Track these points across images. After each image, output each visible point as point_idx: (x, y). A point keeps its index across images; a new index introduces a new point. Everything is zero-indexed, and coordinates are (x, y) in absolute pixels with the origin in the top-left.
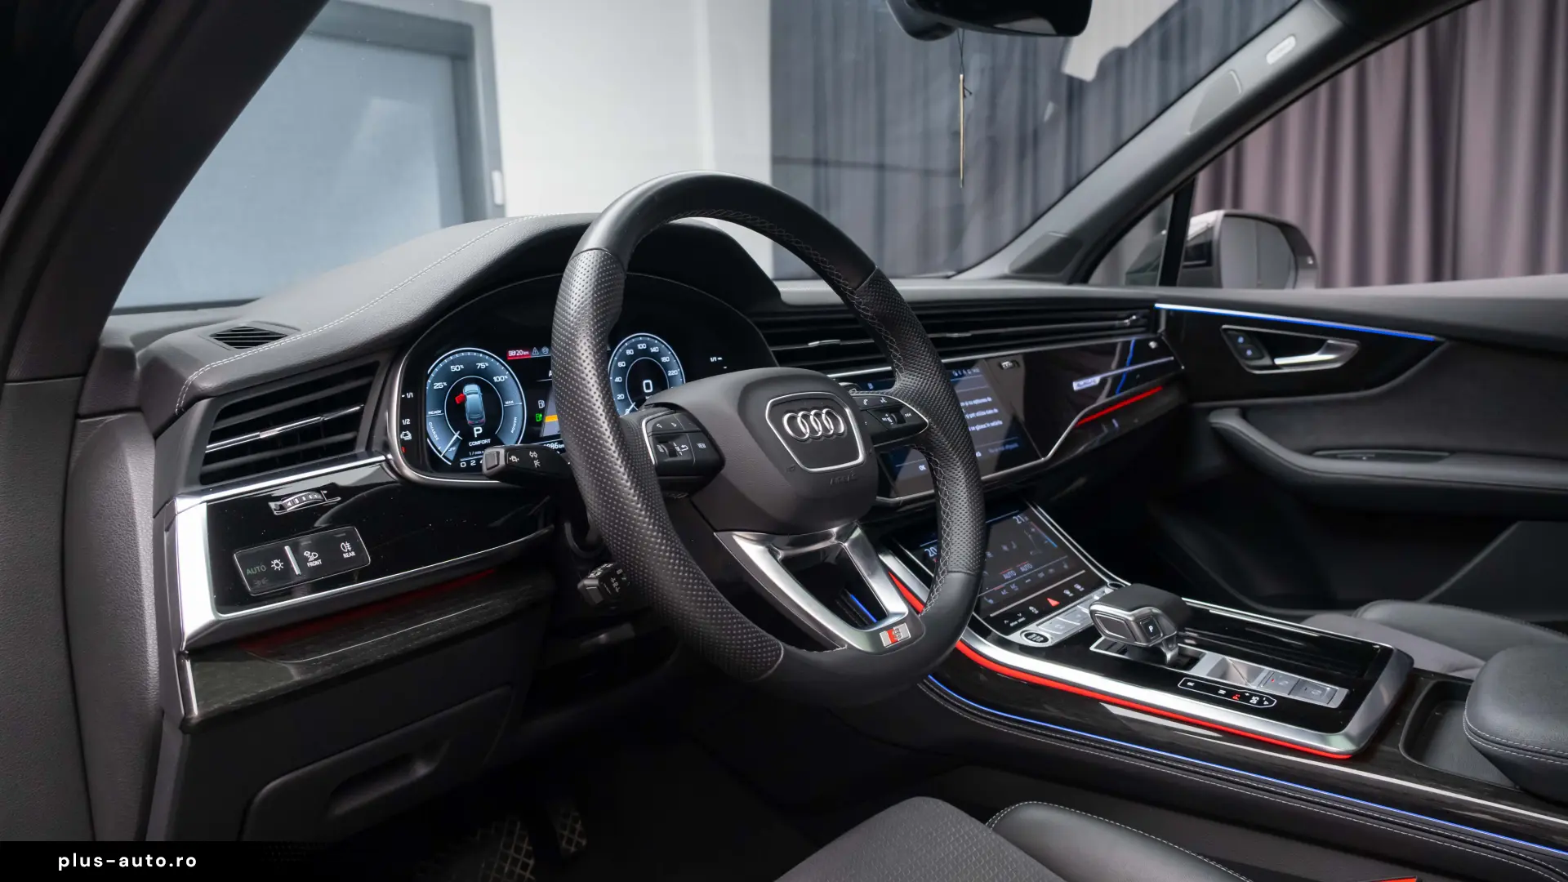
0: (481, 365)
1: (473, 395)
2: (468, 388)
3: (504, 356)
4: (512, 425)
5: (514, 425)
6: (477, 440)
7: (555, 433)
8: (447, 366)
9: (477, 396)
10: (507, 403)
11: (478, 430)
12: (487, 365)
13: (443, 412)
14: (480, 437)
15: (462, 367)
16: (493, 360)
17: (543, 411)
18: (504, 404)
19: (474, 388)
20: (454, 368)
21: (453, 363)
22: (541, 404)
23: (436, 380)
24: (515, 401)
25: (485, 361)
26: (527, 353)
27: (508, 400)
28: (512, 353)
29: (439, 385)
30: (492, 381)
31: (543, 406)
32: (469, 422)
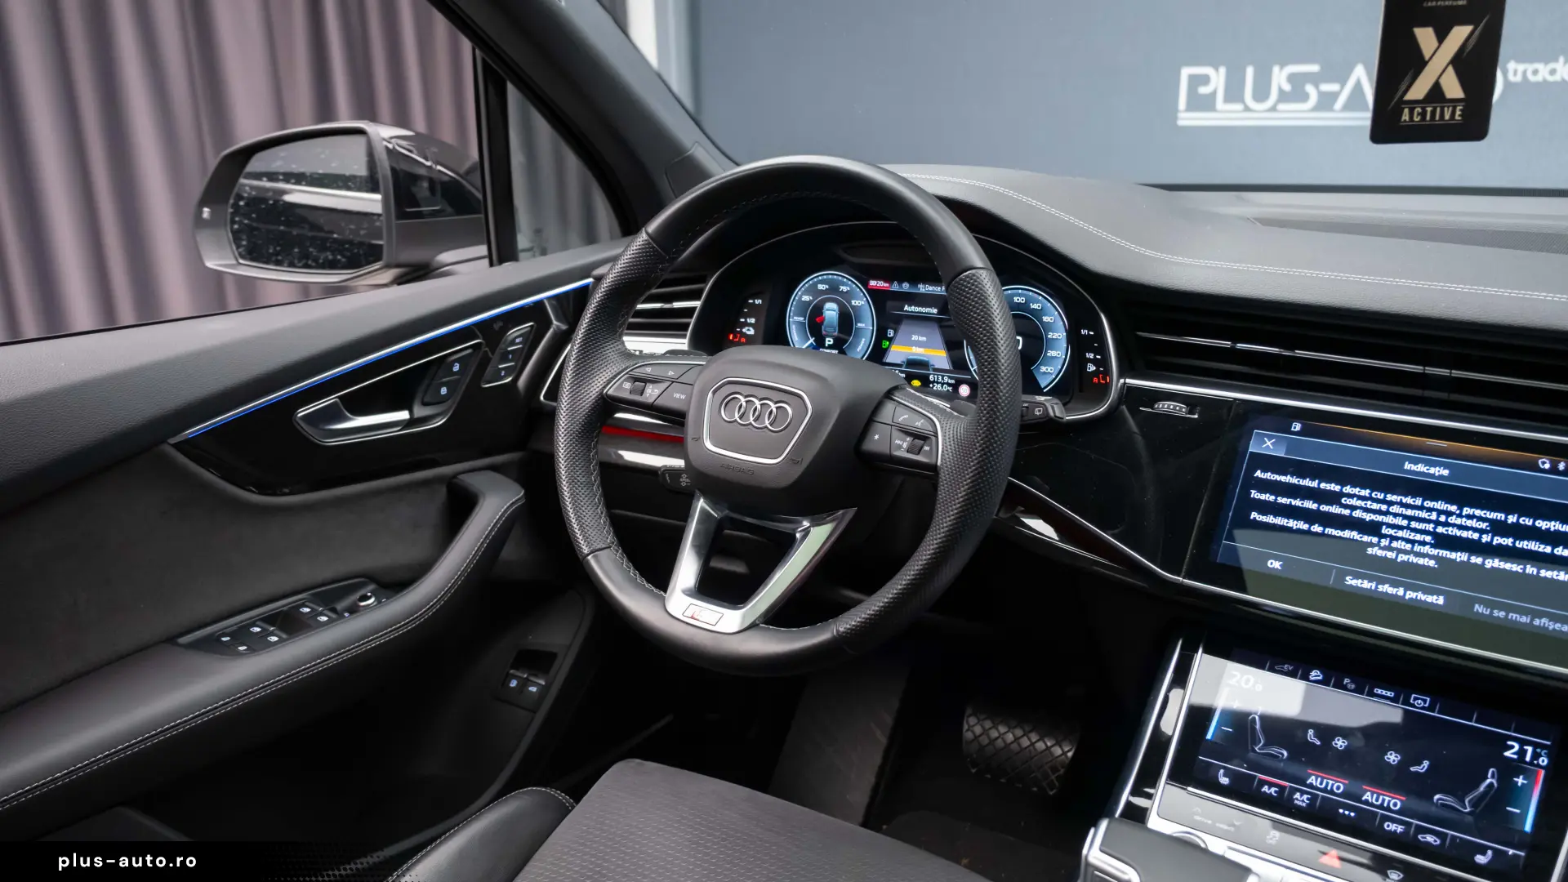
0: (844, 288)
1: (831, 311)
2: (828, 305)
3: (865, 284)
4: (859, 345)
5: (861, 345)
6: (827, 348)
7: (899, 362)
8: (815, 285)
9: (835, 313)
10: (859, 325)
11: (829, 341)
12: (849, 289)
13: (805, 319)
14: (830, 347)
15: (827, 287)
16: (854, 286)
17: (890, 340)
18: (856, 325)
19: (834, 306)
20: (821, 287)
21: (822, 282)
22: (891, 333)
23: (807, 292)
24: (867, 325)
25: (847, 285)
26: (888, 285)
27: (860, 322)
28: (873, 283)
29: (806, 298)
30: (850, 303)
31: (892, 335)
32: (824, 332)
